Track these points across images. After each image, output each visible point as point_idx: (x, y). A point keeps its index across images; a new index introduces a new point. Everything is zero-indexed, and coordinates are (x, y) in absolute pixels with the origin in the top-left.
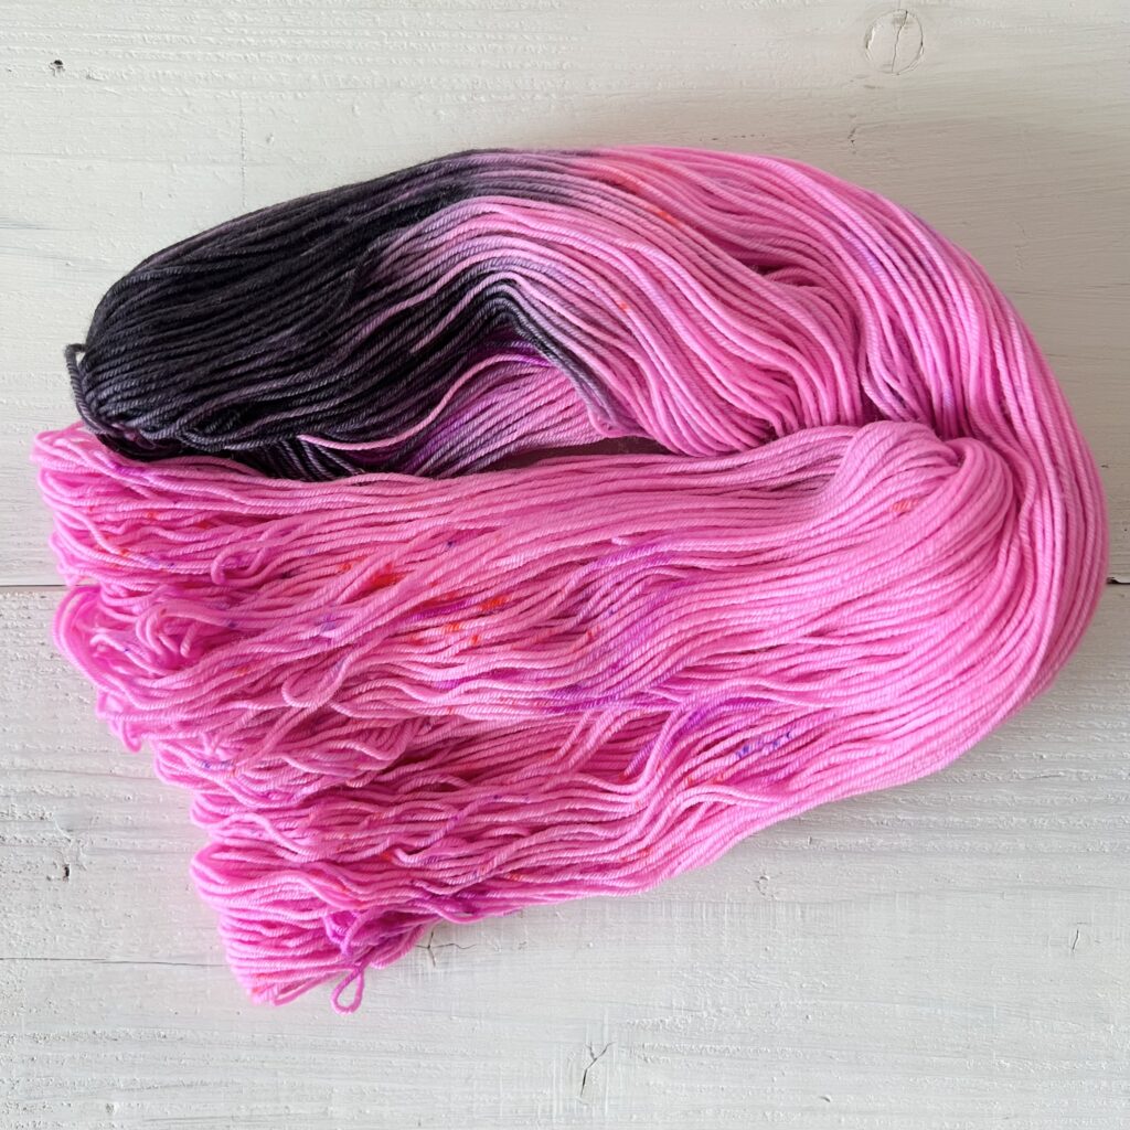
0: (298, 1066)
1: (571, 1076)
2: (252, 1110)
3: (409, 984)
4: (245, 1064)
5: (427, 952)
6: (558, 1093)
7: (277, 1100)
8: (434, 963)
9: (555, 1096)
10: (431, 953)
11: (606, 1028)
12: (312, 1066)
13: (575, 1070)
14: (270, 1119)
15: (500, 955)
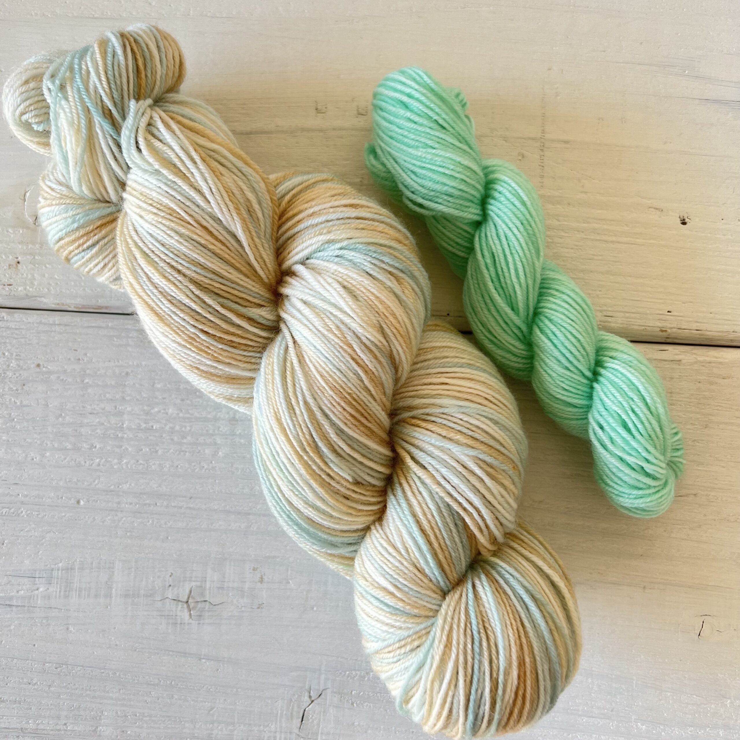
0: (77, 691)
1: (292, 714)
2: (38, 724)
3: (170, 631)
4: (36, 687)
5: (185, 606)
6: (281, 727)
7: (59, 718)
8: (190, 615)
9: (278, 730)
10: (188, 606)
11: (323, 677)
12: (88, 692)
13: (296, 709)
14: (51, 732)
15: (243, 611)
